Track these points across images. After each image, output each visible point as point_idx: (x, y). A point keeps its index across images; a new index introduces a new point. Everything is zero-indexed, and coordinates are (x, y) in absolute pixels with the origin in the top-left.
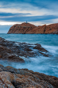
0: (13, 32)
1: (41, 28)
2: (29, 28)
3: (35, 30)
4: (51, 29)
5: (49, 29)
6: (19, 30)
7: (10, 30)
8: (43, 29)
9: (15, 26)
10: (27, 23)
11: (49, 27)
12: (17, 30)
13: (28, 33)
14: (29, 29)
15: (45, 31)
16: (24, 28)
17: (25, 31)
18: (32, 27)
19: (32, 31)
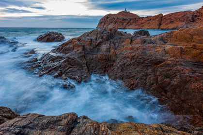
1: (154, 20)
2: (131, 19)
3: (143, 23)
4: (172, 22)
5: (169, 21)
6: (115, 23)
7: (101, 23)
9: (108, 17)
11: (169, 18)
12: (111, 22)
13: (129, 27)
14: (132, 21)
15: (160, 24)
16: (124, 20)
17: (125, 24)
18: (136, 19)
19: (137, 25)
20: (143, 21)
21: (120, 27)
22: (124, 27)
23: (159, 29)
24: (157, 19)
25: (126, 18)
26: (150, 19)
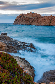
0: (19, 23)
1: (47, 19)
2: (35, 18)
6: (25, 21)
7: (16, 20)
8: (48, 21)
9: (21, 16)
10: (33, 13)
12: (23, 20)
14: (35, 20)
15: (50, 22)
16: (30, 18)
17: (31, 21)
18: (38, 18)
19: (38, 22)
20: (41, 20)
21: (28, 24)
22: (30, 23)
23: (49, 25)
24: (49, 19)
25: (32, 17)
26: (45, 18)
